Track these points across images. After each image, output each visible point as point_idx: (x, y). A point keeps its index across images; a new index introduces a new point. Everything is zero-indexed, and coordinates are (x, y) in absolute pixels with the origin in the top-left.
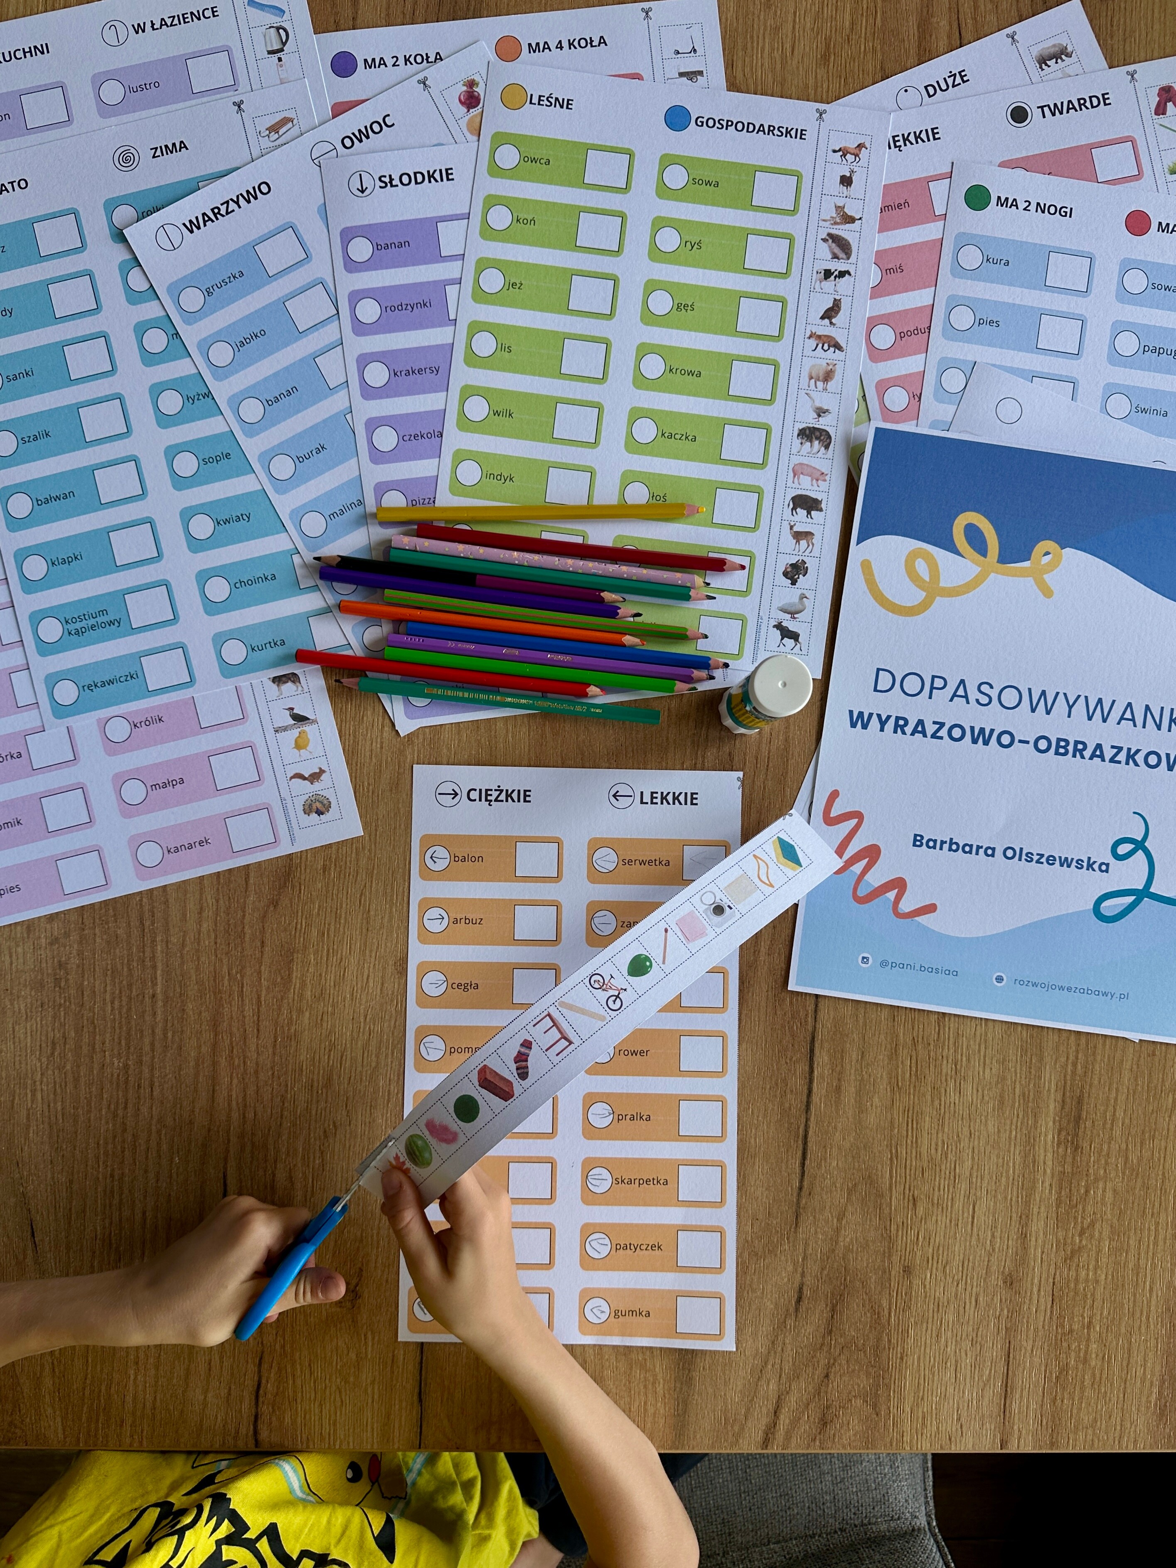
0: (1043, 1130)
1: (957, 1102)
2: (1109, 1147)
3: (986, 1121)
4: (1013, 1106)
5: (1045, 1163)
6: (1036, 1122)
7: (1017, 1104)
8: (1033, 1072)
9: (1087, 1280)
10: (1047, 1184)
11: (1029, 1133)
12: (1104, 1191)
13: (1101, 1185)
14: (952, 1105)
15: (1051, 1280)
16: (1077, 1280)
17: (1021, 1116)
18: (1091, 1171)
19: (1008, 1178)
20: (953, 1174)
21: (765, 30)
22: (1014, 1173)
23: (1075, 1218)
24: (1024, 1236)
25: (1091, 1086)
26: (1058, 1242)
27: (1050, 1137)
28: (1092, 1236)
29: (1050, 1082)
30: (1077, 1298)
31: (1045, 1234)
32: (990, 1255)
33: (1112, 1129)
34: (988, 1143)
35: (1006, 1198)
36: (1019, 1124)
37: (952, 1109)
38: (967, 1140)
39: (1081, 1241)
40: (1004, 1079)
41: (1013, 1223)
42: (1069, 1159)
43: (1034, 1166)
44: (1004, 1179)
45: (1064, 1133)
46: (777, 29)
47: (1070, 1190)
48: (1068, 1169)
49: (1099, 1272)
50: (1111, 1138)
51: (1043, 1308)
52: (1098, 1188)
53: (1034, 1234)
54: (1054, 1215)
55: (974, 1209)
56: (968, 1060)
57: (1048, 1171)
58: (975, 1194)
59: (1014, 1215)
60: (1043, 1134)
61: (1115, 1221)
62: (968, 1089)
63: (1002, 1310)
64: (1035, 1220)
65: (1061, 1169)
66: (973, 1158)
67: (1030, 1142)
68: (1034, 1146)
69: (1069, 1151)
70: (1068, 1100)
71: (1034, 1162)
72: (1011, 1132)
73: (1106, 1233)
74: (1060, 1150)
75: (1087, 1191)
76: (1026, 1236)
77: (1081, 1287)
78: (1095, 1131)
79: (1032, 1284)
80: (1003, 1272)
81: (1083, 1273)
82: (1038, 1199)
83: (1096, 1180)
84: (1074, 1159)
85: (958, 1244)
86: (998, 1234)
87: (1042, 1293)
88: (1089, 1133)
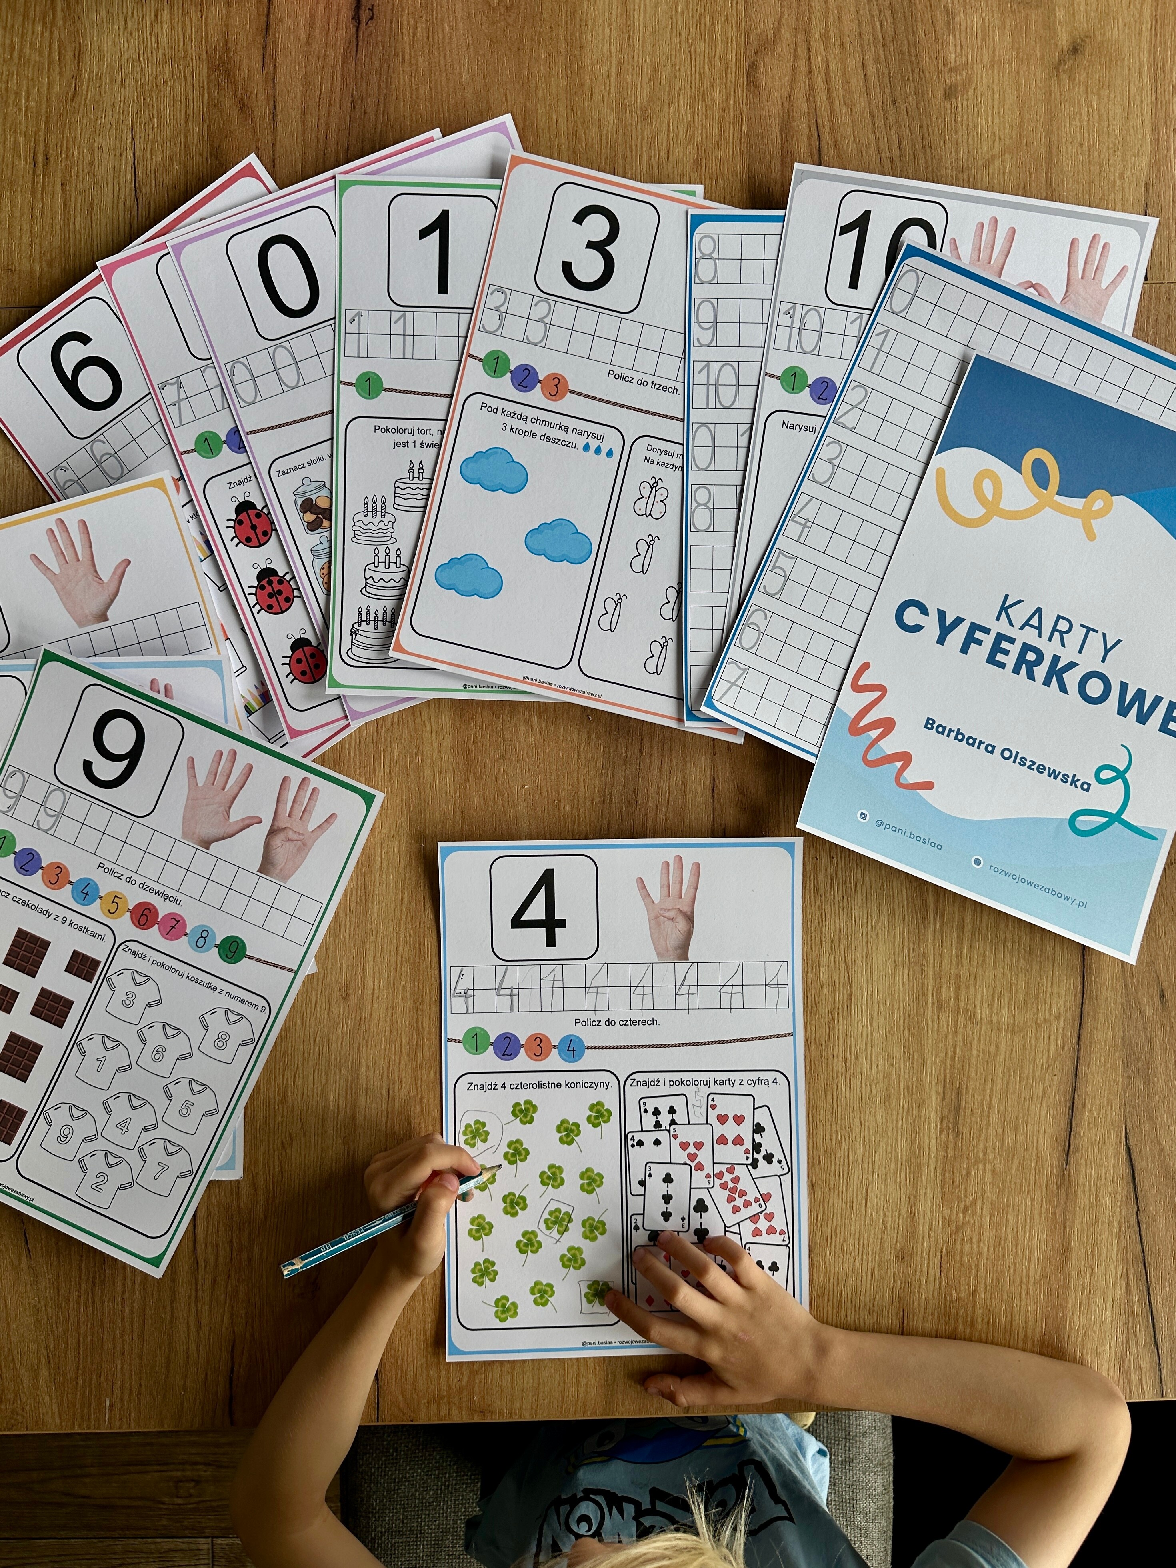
0: (927, 1119)
1: (848, 1096)
2: (987, 1132)
3: (875, 1113)
4: (898, 1099)
5: (929, 1149)
6: (920, 1111)
7: (902, 1096)
8: (916, 1067)
9: (971, 1253)
10: (932, 1168)
11: (914, 1122)
12: (984, 1171)
13: (981, 1166)
14: (844, 1099)
15: (939, 1254)
16: (962, 1252)
17: (906, 1107)
18: (971, 1154)
19: (896, 1164)
20: (846, 1160)
21: (642, 139)
22: (902, 1158)
23: (959, 1197)
24: (912, 1214)
25: (968, 1077)
26: (944, 1218)
27: (933, 1125)
28: (974, 1213)
29: (931, 1075)
30: (963, 1269)
31: (932, 1212)
32: (883, 1232)
33: (989, 1116)
34: (877, 1132)
35: (895, 1181)
36: (905, 1114)
37: (844, 1102)
38: (858, 1130)
39: (964, 1218)
40: (889, 1074)
41: (903, 1204)
42: (951, 1145)
43: (919, 1151)
44: (893, 1164)
45: (945, 1121)
46: (653, 138)
47: (953, 1172)
48: (951, 1153)
49: (982, 1245)
50: (988, 1124)
51: (932, 1278)
52: (978, 1170)
53: (922, 1213)
54: (940, 1195)
55: (867, 1192)
56: (857, 1058)
57: (933, 1155)
58: (867, 1179)
59: (903, 1196)
60: (927, 1123)
61: (994, 1198)
62: (857, 1083)
63: (895, 1282)
64: (922, 1200)
65: (944, 1154)
66: (864, 1146)
67: (916, 1130)
68: (919, 1133)
69: (950, 1137)
70: (948, 1092)
71: (919, 1149)
72: (897, 1121)
73: (987, 1208)
74: (943, 1136)
75: (968, 1173)
76: (914, 1215)
77: (966, 1259)
78: (973, 1119)
79: (922, 1257)
80: (895, 1248)
81: (967, 1247)
82: (924, 1181)
83: (977, 1162)
84: (955, 1143)
85: (853, 1224)
86: (889, 1214)
87: (931, 1266)
88: (968, 1121)
